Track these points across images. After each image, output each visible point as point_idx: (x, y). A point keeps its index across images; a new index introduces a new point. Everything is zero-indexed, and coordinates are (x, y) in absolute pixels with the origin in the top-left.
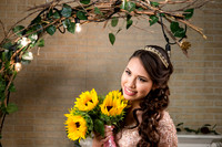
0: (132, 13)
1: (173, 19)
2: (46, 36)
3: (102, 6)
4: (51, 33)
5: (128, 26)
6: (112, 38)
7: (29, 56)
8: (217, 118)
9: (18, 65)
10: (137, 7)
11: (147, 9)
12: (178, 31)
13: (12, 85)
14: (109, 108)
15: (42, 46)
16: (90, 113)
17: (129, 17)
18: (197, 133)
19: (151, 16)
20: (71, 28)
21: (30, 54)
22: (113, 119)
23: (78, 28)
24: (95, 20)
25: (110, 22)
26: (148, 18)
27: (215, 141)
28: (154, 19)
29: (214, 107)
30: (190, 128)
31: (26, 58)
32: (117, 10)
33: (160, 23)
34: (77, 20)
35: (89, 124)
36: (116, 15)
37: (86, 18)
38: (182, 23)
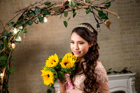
0: (75, 8)
1: (99, 9)
2: (28, 26)
3: (58, 6)
4: (30, 25)
5: (74, 16)
6: (65, 24)
7: (19, 39)
8: (131, 64)
9: (13, 45)
10: (78, 4)
11: (84, 5)
12: (103, 16)
13: (11, 56)
14: (65, 64)
15: (26, 32)
16: (55, 68)
17: (74, 10)
18: (120, 73)
19: (87, 9)
20: (41, 20)
21: (20, 38)
22: (69, 70)
23: (46, 20)
24: (55, 14)
25: (63, 14)
26: (85, 10)
27: (131, 77)
28: (88, 10)
29: (129, 57)
30: (116, 71)
31: (17, 40)
32: (67, 7)
33: (92, 12)
34: (44, 15)
35: (55, 75)
36: (66, 10)
37: (49, 13)
38: (105, 11)
